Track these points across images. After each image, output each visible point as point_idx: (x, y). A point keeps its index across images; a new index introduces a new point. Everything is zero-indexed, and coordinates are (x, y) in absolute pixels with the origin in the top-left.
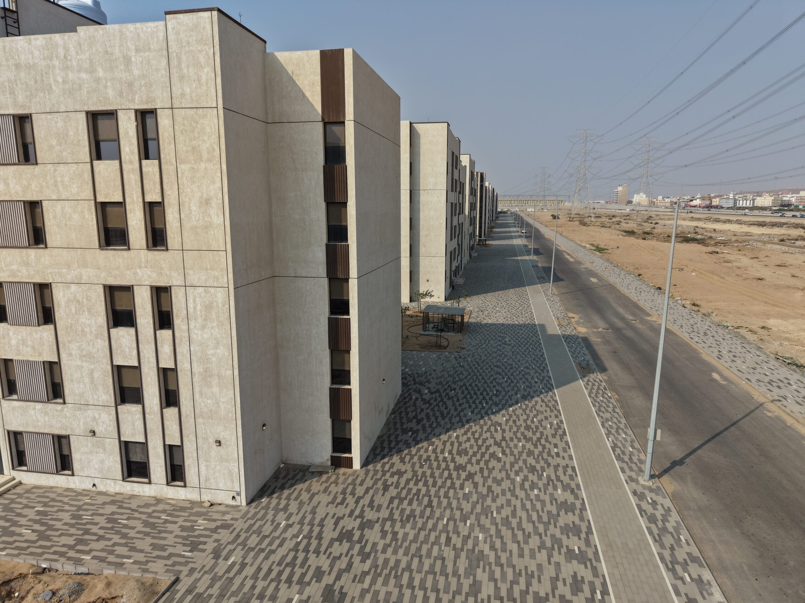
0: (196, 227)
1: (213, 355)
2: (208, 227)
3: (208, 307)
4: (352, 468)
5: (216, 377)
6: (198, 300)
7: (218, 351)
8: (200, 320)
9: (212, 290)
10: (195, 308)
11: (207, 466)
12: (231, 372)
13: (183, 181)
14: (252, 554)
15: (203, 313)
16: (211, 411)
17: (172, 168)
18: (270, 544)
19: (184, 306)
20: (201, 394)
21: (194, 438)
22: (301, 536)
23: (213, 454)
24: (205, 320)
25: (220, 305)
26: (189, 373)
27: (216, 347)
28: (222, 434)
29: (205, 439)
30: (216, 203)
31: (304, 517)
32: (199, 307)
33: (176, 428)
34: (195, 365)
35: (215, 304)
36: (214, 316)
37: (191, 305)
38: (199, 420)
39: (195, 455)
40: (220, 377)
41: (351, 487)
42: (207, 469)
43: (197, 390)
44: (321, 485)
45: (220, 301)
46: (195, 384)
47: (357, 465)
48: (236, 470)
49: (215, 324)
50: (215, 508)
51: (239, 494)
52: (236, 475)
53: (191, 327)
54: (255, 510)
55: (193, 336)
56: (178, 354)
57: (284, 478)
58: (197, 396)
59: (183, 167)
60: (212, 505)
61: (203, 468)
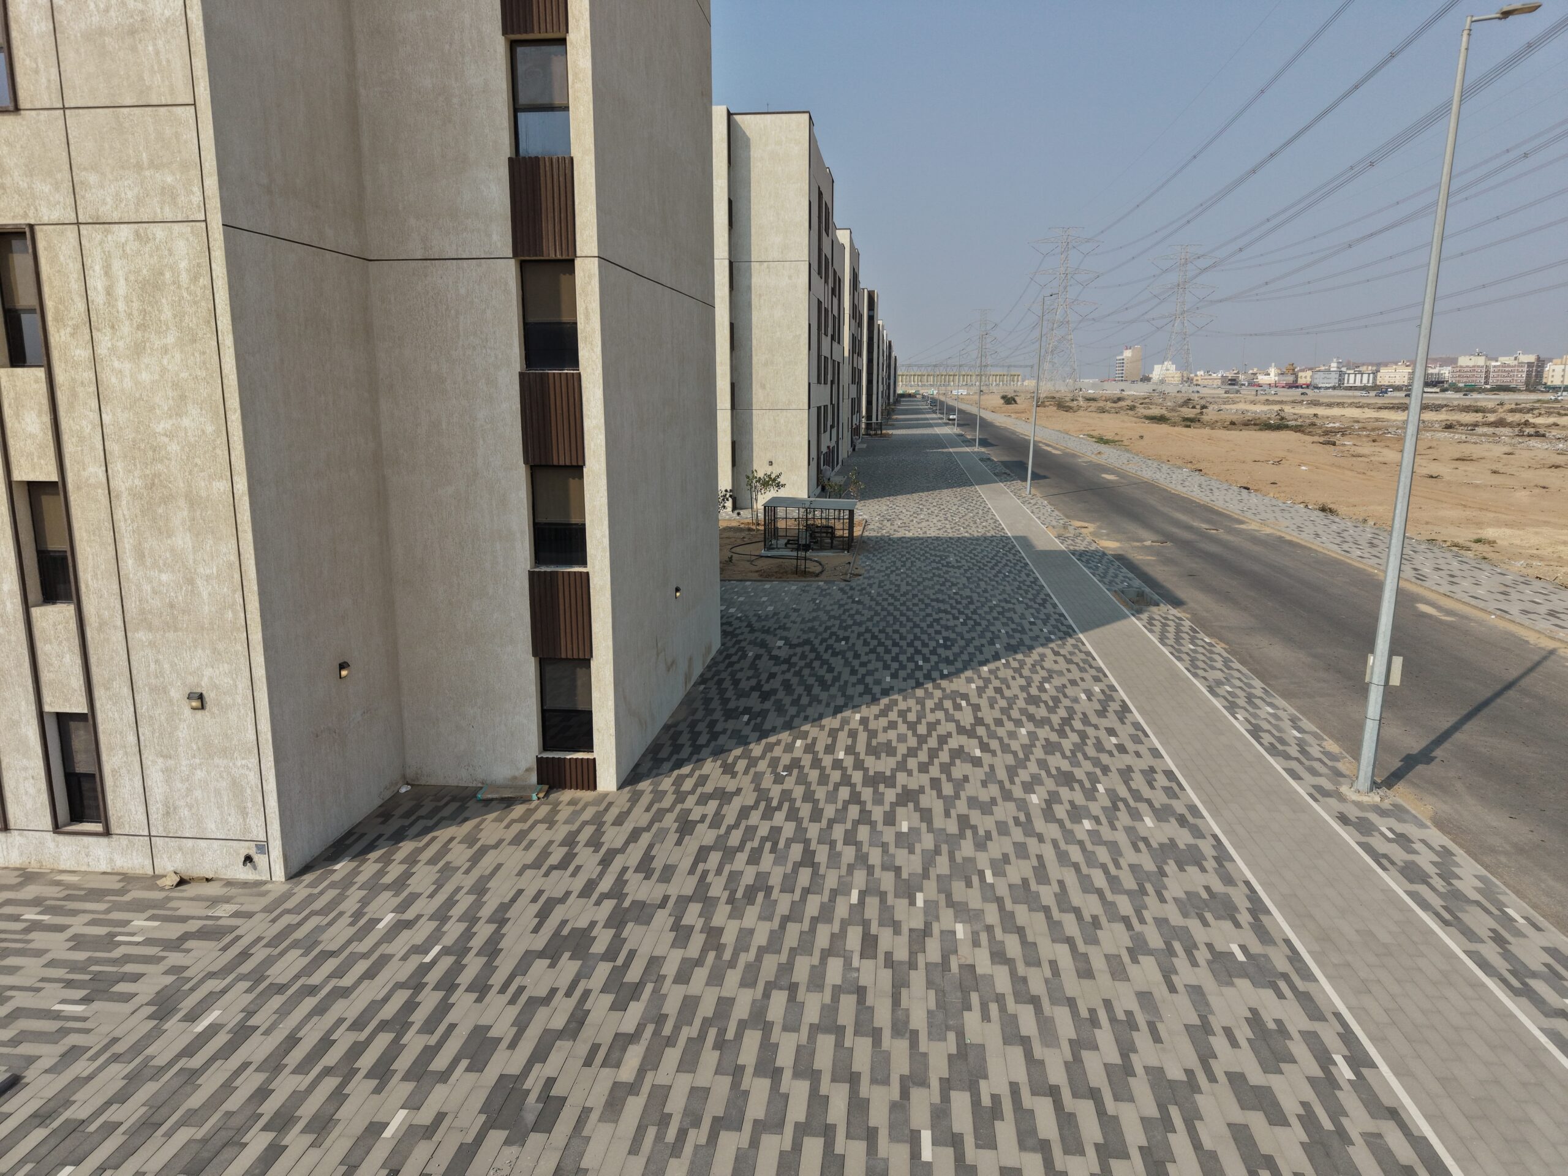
0: (101, 32)
1: (170, 435)
2: (136, 30)
3: (149, 288)
4: (595, 788)
5: (182, 502)
6: (117, 264)
7: (186, 422)
8: (126, 328)
9: (159, 231)
10: (109, 292)
11: (166, 771)
12: (223, 486)
14: (277, 1001)
15: (136, 305)
16: (172, 606)
18: (339, 973)
19: (76, 286)
20: (140, 556)
21: (126, 691)
22: (437, 949)
23: (183, 733)
24: (142, 327)
25: (184, 278)
26: (102, 493)
27: (178, 411)
28: (208, 672)
29: (159, 690)
31: (450, 902)
32: (121, 289)
33: (72, 661)
34: (118, 467)
35: (168, 275)
36: (167, 314)
37: (97, 283)
38: (139, 636)
39: (132, 738)
40: (193, 501)
41: (588, 831)
42: (168, 781)
43: (127, 544)
44: (507, 827)
45: (183, 265)
46: (121, 526)
47: (607, 779)
48: (253, 777)
49: (170, 339)
50: (189, 890)
51: (263, 848)
52: (252, 793)
53: (102, 351)
54: (309, 891)
55: (110, 379)
56: (66, 437)
57: (407, 815)
58: (129, 563)
60: (182, 882)
61: (155, 777)
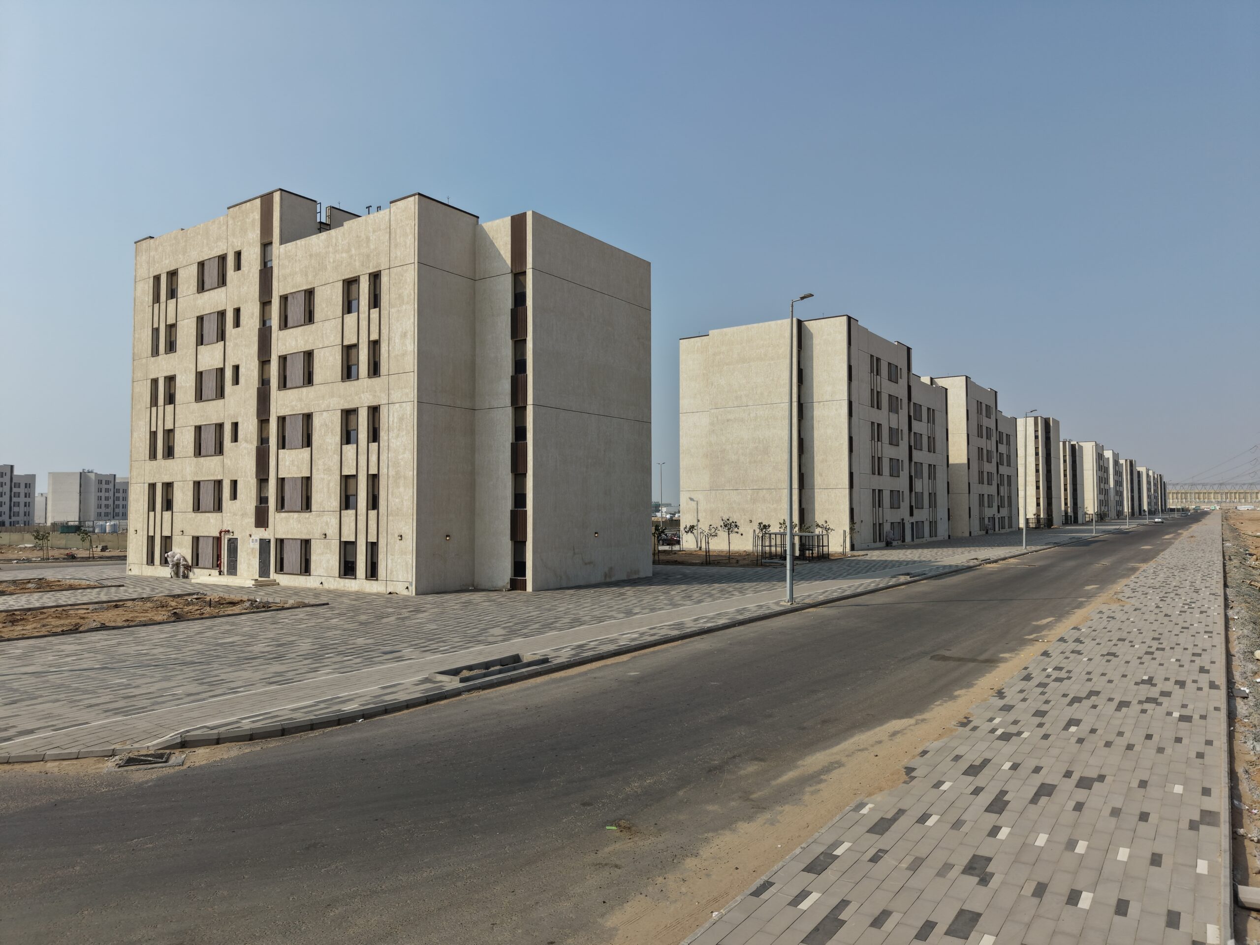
0: (398, 355)
1: (402, 459)
2: (404, 355)
3: (401, 419)
4: (526, 590)
5: (402, 478)
6: (395, 414)
7: (405, 455)
8: (395, 431)
9: (404, 404)
10: (393, 421)
11: (392, 559)
12: (411, 473)
13: (393, 321)
15: (398, 424)
16: (398, 509)
17: (387, 312)
19: (387, 420)
20: (392, 494)
21: (386, 535)
23: (397, 547)
24: (399, 430)
25: (408, 416)
26: (386, 476)
27: (404, 453)
28: (404, 529)
29: (393, 534)
30: (410, 334)
32: (396, 420)
33: (375, 526)
34: (390, 469)
35: (405, 416)
36: (404, 427)
37: (391, 419)
38: (390, 518)
39: (385, 549)
40: (405, 478)
42: (392, 563)
43: (390, 491)
45: (408, 413)
46: (389, 485)
47: (529, 588)
48: (411, 562)
49: (404, 433)
50: (392, 596)
51: (411, 585)
52: (410, 566)
53: (390, 437)
55: (391, 445)
56: (380, 461)
58: (390, 496)
59: (393, 310)
60: (391, 594)
61: (389, 561)
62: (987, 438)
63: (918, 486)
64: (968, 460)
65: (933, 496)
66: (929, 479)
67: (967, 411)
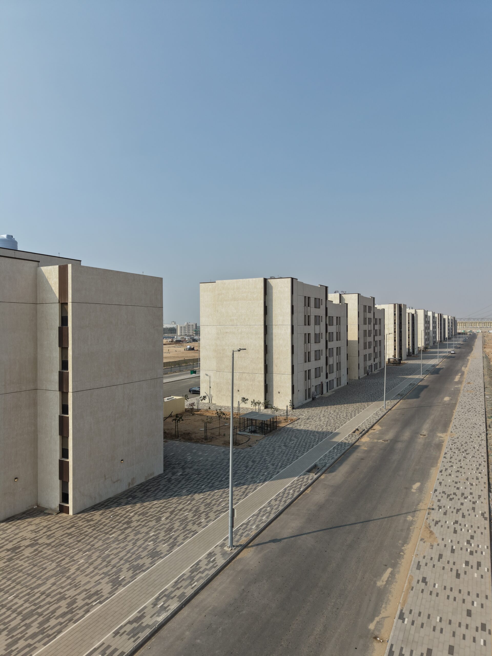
4: (69, 514)
31: (8, 536)
41: (53, 524)
44: (40, 520)
47: (71, 512)
57: (28, 514)
62: (369, 324)
63: (331, 361)
64: (359, 338)
65: (339, 364)
66: (337, 355)
67: (358, 312)
